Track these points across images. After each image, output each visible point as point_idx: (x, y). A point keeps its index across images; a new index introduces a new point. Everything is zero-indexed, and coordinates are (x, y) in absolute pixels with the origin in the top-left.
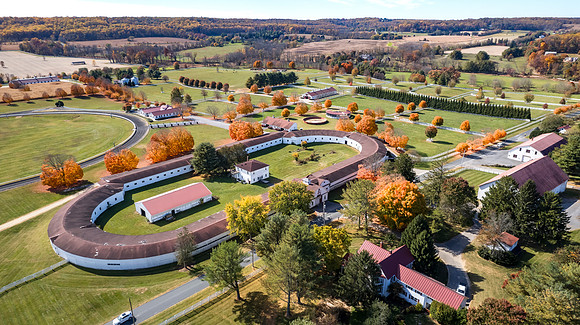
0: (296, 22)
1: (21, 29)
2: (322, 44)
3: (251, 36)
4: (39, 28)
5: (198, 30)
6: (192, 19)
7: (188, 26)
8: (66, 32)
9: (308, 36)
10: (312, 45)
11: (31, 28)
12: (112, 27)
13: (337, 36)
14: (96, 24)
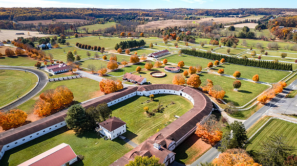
0: (144, 10)
2: (158, 22)
3: (119, 18)
5: (91, 15)
6: (88, 9)
7: (86, 13)
8: (17, 16)
9: (150, 18)
10: (153, 23)
12: (44, 13)
13: (166, 18)
14: (35, 12)
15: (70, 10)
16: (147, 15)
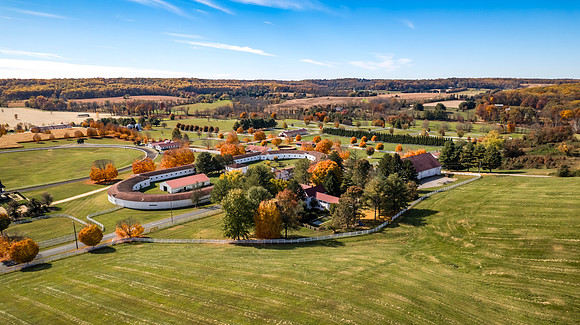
0: (281, 82)
1: (24, 89)
2: (303, 100)
3: (238, 94)
4: (42, 88)
5: (188, 89)
6: (183, 79)
7: (180, 86)
8: (67, 91)
9: (291, 94)
10: (294, 101)
11: (34, 88)
12: (109, 87)
13: (317, 94)
14: (94, 85)
15: (151, 81)
16: (286, 90)
